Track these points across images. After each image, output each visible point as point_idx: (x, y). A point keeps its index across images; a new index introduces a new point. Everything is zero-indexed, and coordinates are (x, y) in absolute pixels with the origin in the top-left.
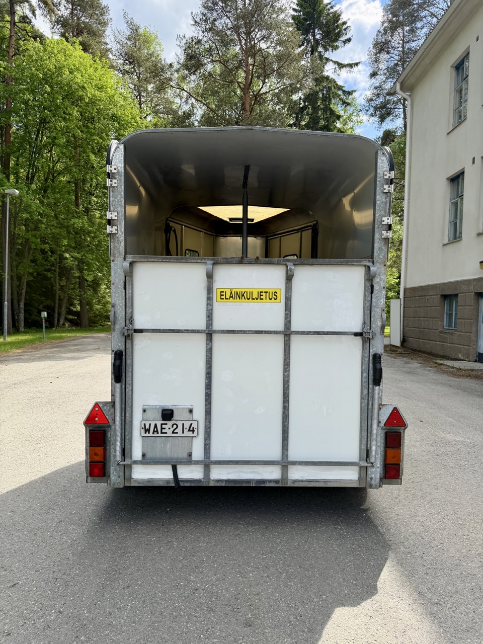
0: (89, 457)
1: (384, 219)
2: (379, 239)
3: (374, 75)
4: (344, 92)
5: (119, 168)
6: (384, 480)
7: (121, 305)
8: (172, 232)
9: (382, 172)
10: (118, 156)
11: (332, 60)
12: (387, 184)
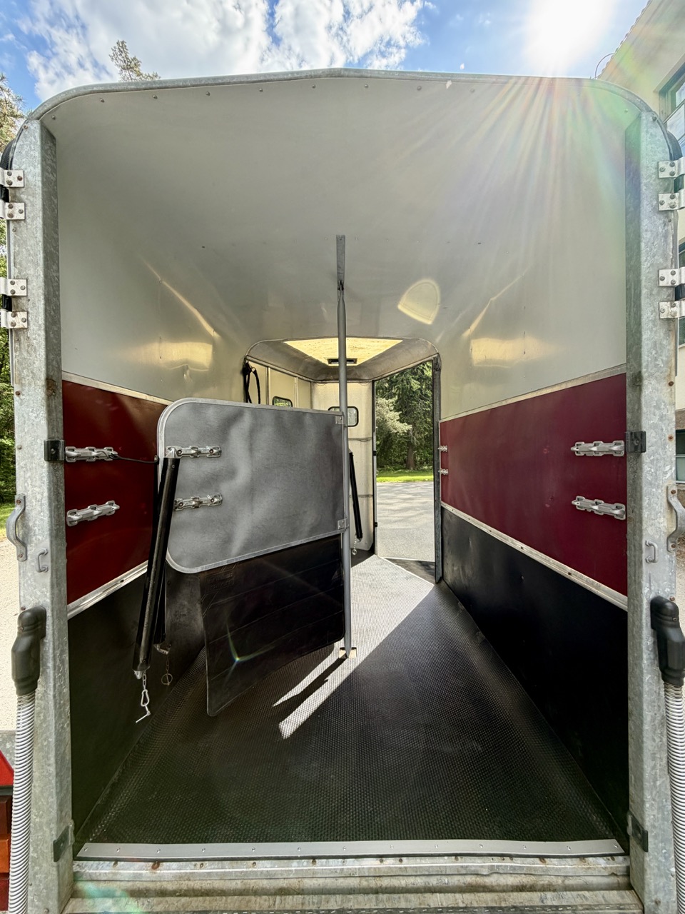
1: (662, 273)
2: (654, 321)
5: (30, 177)
8: (252, 374)
9: (654, 164)
10: (26, 148)
12: (666, 191)
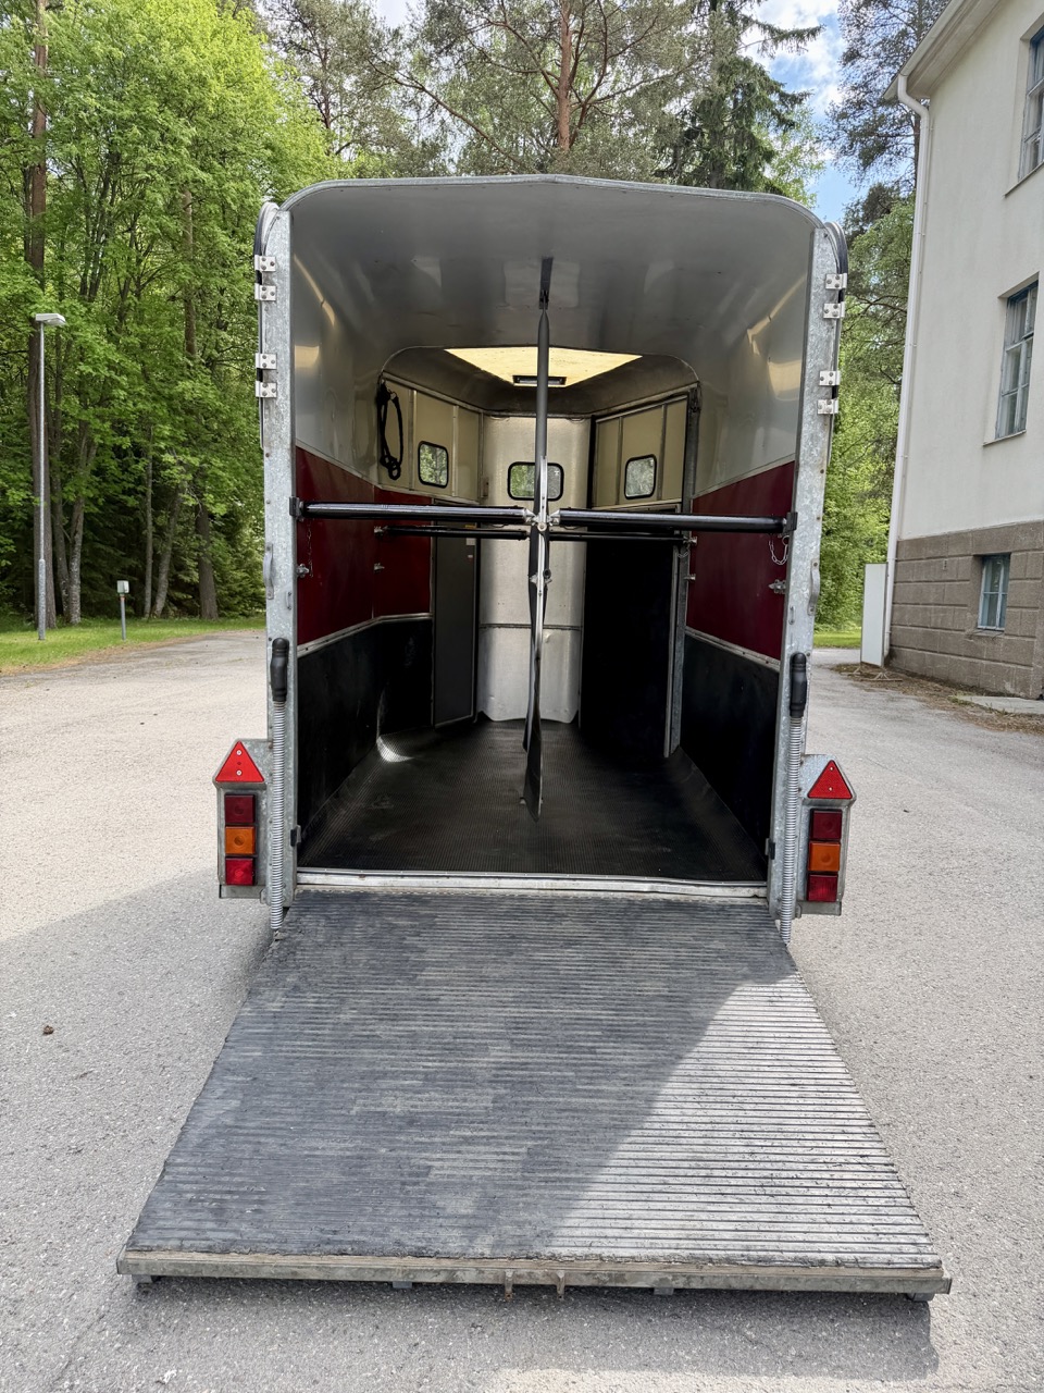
0: (223, 847)
1: (822, 374)
2: (812, 416)
3: (851, 56)
4: (783, 96)
5: (280, 263)
6: (806, 905)
7: (284, 545)
8: (390, 403)
9: (822, 276)
10: (278, 237)
11: (757, 22)
12: (831, 300)
